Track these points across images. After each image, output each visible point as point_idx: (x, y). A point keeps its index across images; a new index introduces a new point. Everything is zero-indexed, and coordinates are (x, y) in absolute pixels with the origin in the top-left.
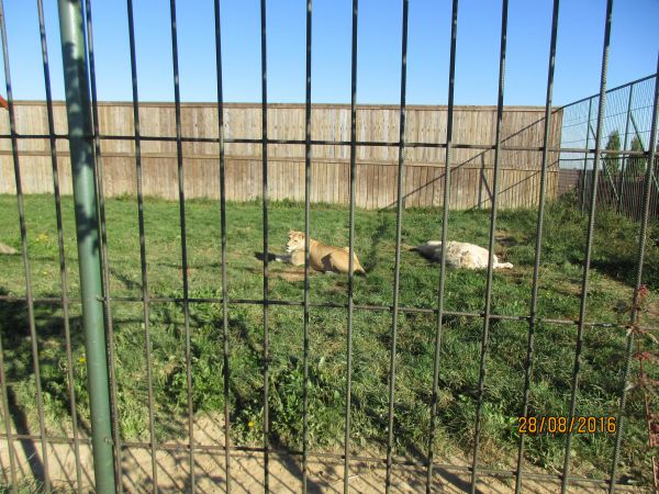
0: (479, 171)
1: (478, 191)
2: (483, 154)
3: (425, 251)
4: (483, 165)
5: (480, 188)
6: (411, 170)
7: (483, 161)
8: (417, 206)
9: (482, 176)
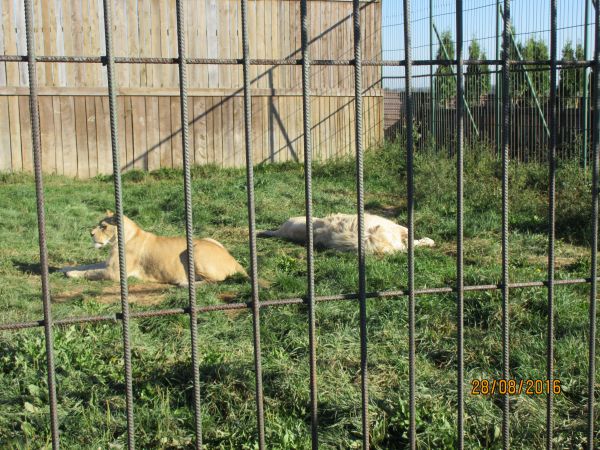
0: (266, 100)
1: (267, 134)
2: (270, 72)
3: (291, 235)
4: (273, 91)
5: (271, 129)
6: (154, 104)
7: (271, 85)
8: (169, 166)
9: (273, 110)
